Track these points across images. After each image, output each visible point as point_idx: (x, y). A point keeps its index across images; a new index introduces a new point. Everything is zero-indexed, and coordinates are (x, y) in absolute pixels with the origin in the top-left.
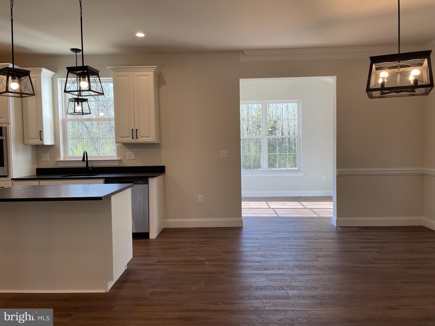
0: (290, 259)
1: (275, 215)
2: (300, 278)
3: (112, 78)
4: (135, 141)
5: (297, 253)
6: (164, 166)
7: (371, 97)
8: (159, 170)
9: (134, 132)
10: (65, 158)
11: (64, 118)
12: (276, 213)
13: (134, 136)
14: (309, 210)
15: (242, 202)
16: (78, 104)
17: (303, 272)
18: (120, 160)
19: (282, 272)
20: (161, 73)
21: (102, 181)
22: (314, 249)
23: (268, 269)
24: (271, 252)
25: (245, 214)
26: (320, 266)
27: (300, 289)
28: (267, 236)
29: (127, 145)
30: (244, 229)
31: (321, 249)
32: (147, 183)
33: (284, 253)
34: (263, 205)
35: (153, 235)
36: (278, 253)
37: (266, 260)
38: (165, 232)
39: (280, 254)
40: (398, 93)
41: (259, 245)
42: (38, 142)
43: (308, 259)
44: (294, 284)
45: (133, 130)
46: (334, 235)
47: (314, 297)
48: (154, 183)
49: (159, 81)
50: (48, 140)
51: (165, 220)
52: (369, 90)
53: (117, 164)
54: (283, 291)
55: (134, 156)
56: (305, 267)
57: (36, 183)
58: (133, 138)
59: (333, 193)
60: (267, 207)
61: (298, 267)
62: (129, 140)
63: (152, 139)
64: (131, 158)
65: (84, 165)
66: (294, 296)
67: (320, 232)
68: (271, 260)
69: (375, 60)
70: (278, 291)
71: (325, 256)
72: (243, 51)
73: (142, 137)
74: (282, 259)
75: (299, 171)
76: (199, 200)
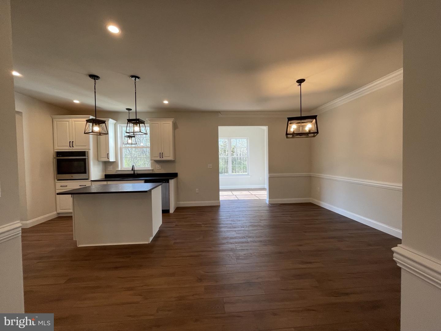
0: (247, 222)
1: (237, 199)
2: (253, 232)
3: (149, 125)
4: (161, 159)
5: (250, 218)
6: (177, 173)
7: (287, 137)
8: (174, 175)
9: (161, 154)
10: (121, 169)
11: (121, 146)
12: (238, 198)
13: (161, 156)
14: (254, 195)
15: (220, 192)
16: (130, 138)
17: (254, 228)
18: (152, 170)
19: (243, 229)
20: (176, 122)
21: (143, 181)
22: (259, 216)
23: (236, 228)
24: (237, 219)
25: (221, 198)
26: (263, 225)
27: (253, 238)
28: (234, 210)
29: (157, 162)
30: (221, 207)
31: (262, 216)
32: (168, 182)
33: (243, 219)
34: (230, 193)
35: (172, 211)
36: (240, 219)
37: (234, 223)
38: (178, 209)
39: (241, 219)
40: (301, 136)
41: (230, 215)
42: (106, 160)
43: (256, 221)
44: (250, 235)
46: (267, 208)
47: (261, 241)
48: (172, 182)
50: (112, 159)
51: (178, 203)
52: (287, 134)
53: (151, 172)
54: (245, 239)
55: (160, 167)
56: (255, 226)
57: (105, 183)
58: (160, 158)
59: (266, 186)
60: (232, 194)
61: (251, 226)
62: (158, 159)
63: (171, 158)
64: (159, 169)
65: (132, 172)
66: (251, 241)
67: (261, 207)
68: (237, 223)
69: (290, 119)
70: (242, 239)
71: (264, 220)
72: (221, 112)
73: (165, 157)
74: (243, 222)
75: (248, 175)
76: (196, 191)
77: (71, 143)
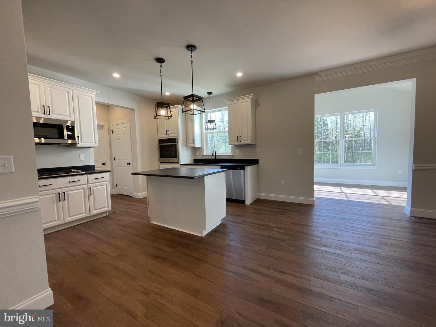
0: (350, 240)
1: (346, 199)
2: (358, 263)
3: (227, 107)
4: (239, 143)
5: (359, 236)
6: (258, 159)
8: (255, 162)
10: (206, 154)
11: (206, 132)
12: (347, 197)
13: (239, 141)
14: (381, 197)
16: (210, 123)
17: (362, 257)
18: (233, 155)
19: (338, 252)
20: (257, 99)
21: (220, 167)
22: (379, 234)
23: (326, 246)
24: (333, 231)
25: (316, 195)
26: (384, 255)
27: (355, 276)
28: (334, 215)
29: (237, 146)
30: (315, 207)
31: (389, 236)
32: (244, 169)
33: (346, 234)
34: (337, 189)
35: (248, 202)
36: (340, 233)
37: (326, 236)
38: (258, 202)
39: (341, 234)
41: (324, 222)
42: (192, 145)
43: (371, 244)
44: (348, 268)
45: (238, 136)
46: (407, 224)
47: (370, 290)
48: (249, 169)
49: (256, 104)
50: (197, 144)
51: (258, 194)
53: (231, 158)
54: (335, 273)
55: (240, 153)
56: (366, 252)
57: (193, 167)
58: (238, 142)
59: (408, 184)
60: (341, 191)
61: (358, 251)
62: (236, 143)
63: (249, 142)
64: (238, 154)
65: (214, 158)
66: (346, 282)
67: (390, 219)
68: (331, 237)
70: (330, 272)
71: (392, 245)
72: (318, 73)
73: (243, 140)
74: (343, 239)
75: (374, 165)
76: (281, 183)
77: (167, 131)
